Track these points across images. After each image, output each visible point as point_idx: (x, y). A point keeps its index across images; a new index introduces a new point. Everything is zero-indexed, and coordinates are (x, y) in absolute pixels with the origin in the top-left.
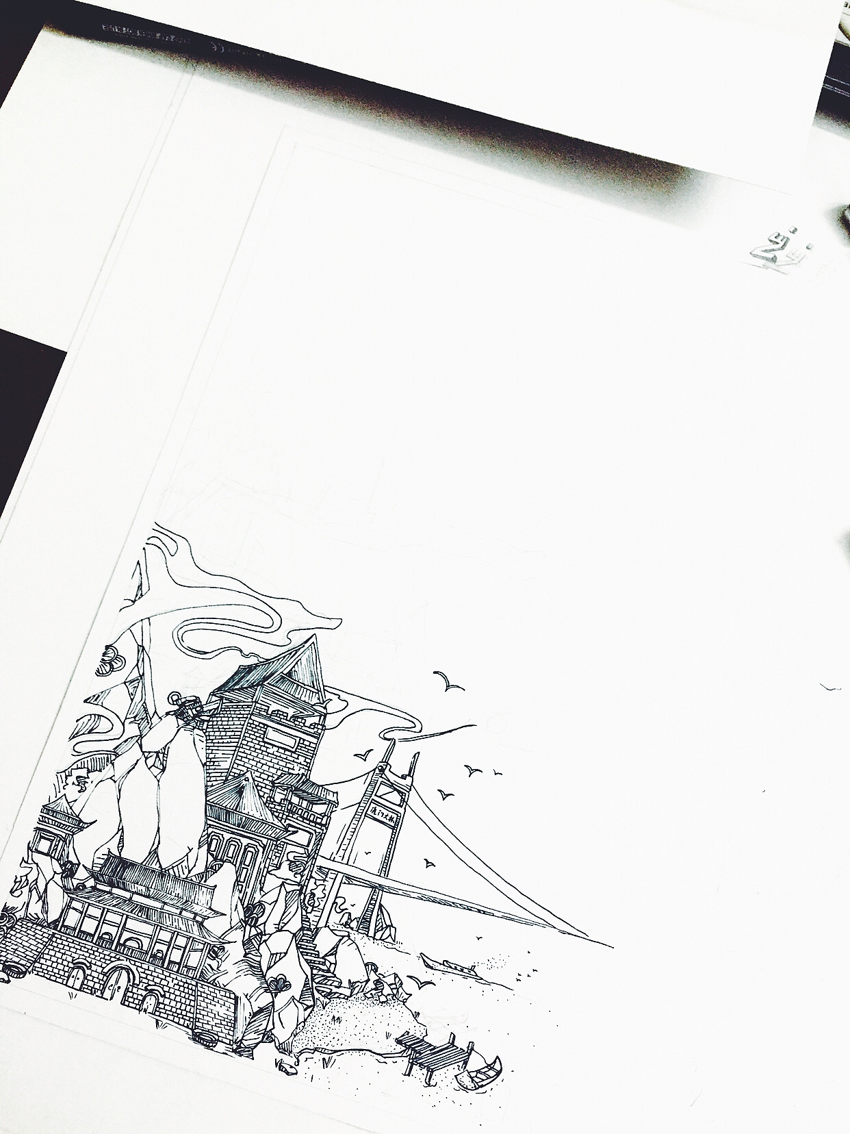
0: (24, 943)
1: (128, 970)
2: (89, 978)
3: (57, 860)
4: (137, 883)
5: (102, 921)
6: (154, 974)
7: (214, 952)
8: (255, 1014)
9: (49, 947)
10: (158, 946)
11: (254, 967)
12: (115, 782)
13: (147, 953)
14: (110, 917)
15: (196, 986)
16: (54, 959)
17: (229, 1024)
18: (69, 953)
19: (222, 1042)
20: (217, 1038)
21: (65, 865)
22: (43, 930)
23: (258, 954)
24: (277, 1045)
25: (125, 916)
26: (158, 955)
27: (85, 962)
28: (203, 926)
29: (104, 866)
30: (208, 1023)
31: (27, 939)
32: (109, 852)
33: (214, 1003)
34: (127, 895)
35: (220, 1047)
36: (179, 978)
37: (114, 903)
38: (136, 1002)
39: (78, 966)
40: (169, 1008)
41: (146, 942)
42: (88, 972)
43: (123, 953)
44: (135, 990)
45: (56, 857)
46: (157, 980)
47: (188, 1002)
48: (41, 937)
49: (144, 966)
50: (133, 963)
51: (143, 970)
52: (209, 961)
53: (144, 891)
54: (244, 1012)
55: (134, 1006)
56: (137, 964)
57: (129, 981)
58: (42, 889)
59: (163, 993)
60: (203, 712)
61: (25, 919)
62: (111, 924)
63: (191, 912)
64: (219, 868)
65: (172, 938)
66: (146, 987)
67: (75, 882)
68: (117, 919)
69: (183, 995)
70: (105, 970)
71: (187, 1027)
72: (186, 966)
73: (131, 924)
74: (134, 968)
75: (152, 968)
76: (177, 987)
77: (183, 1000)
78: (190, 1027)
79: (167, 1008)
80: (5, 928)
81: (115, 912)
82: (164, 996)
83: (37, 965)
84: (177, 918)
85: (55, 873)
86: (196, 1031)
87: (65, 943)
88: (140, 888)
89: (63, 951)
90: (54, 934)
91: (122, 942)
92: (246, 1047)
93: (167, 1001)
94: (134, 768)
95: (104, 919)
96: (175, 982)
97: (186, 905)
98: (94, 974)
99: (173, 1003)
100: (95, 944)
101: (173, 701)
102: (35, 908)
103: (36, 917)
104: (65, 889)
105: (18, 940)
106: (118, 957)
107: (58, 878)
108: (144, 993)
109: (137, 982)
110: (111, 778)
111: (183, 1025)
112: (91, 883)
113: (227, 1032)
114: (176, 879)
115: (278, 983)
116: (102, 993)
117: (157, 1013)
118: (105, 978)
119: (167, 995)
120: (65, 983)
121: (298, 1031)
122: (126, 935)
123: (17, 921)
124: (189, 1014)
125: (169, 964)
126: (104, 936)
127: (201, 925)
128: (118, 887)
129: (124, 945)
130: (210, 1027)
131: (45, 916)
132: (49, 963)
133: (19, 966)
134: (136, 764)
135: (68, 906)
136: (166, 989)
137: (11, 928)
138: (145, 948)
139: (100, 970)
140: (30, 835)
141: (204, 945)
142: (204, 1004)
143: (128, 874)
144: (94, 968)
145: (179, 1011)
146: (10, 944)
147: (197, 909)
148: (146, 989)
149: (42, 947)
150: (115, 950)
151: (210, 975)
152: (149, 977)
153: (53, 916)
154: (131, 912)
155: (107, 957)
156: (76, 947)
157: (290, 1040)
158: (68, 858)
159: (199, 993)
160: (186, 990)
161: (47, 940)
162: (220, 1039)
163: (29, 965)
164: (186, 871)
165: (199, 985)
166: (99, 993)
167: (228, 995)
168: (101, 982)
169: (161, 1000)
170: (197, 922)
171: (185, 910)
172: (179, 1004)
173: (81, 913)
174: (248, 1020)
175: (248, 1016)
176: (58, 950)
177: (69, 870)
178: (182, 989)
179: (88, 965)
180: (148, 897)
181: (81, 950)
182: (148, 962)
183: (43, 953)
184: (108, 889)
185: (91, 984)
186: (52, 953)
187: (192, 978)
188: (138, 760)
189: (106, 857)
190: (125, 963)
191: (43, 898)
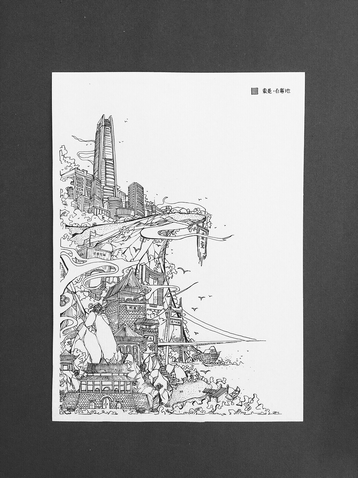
0: (71, 400)
1: (108, 398)
2: (96, 404)
3: (71, 371)
6: (117, 396)
7: (134, 383)
8: (154, 398)
9: (80, 399)
10: (115, 387)
11: (149, 384)
12: (81, 340)
13: (112, 390)
14: (96, 383)
16: (83, 402)
17: (147, 404)
18: (87, 398)
19: (146, 410)
20: (144, 409)
21: (75, 371)
22: (76, 394)
23: (149, 379)
24: (165, 405)
25: (101, 381)
26: (116, 390)
27: (93, 399)
29: (88, 368)
30: (140, 406)
31: (71, 398)
32: (88, 363)
33: (139, 399)
34: (99, 374)
35: (147, 412)
37: (96, 378)
38: (114, 406)
39: (91, 401)
40: (126, 405)
41: (111, 387)
42: (95, 402)
43: (104, 393)
44: (113, 403)
45: (71, 370)
46: (119, 398)
47: (131, 401)
48: (76, 396)
49: (113, 395)
51: (113, 396)
52: (133, 387)
53: (104, 371)
54: (151, 398)
55: (114, 408)
56: (110, 395)
57: (110, 401)
58: (70, 381)
59: (122, 401)
60: (102, 307)
61: (68, 392)
62: (97, 385)
63: (122, 373)
64: (127, 357)
65: (119, 384)
66: (116, 401)
67: (80, 376)
68: (99, 383)
69: (129, 399)
70: (101, 400)
71: (134, 409)
72: (127, 390)
73: (104, 383)
74: (110, 396)
75: (116, 394)
76: (126, 398)
77: (129, 401)
78: (135, 408)
79: (125, 405)
80: (63, 397)
81: (97, 381)
82: (123, 402)
83: (78, 405)
84: (118, 376)
85: (72, 375)
86: (137, 409)
87: (84, 396)
88: (102, 371)
89: (85, 399)
90: (80, 395)
91: (103, 389)
92: (155, 409)
93: (124, 403)
94: (86, 333)
95: (94, 385)
96: (125, 396)
97: (119, 372)
98: (97, 402)
99: (127, 403)
100: (94, 393)
101: (91, 307)
102: (70, 388)
103: (71, 391)
104: (77, 379)
105: (68, 400)
107: (74, 376)
108: (116, 403)
109: (112, 400)
110: (79, 339)
111: (132, 409)
112: (85, 374)
113: (147, 406)
114: (114, 364)
116: (102, 407)
117: (122, 408)
118: (102, 402)
119: (124, 401)
120: (89, 408)
121: (170, 399)
122: (103, 387)
123: (66, 394)
124: (133, 405)
125: (121, 392)
126: (96, 390)
127: (127, 376)
128: (95, 373)
129: (104, 390)
130: (141, 407)
131: (75, 389)
132: (82, 403)
133: (72, 407)
134: (86, 332)
135: (81, 384)
136: (123, 399)
137: (65, 397)
138: (111, 389)
139: (99, 400)
140: (60, 366)
141: (130, 382)
142: (137, 400)
143: (97, 368)
144: (97, 400)
145: (129, 405)
146: (66, 402)
148: (116, 402)
149: (77, 399)
150: (102, 393)
151: (136, 391)
152: (116, 398)
153: (77, 388)
154: (102, 379)
155: (100, 396)
156: (88, 396)
157: (168, 403)
158: (75, 369)
159: (134, 397)
160: (129, 398)
161: (78, 397)
162: (146, 409)
163: (75, 406)
164: (116, 361)
165: (133, 395)
166: (101, 408)
167: (143, 395)
168: (101, 404)
169: (122, 403)
170: (125, 376)
172: (129, 403)
173: (86, 385)
174: (153, 401)
175: (152, 399)
176: (83, 399)
177: (77, 373)
178: (128, 398)
179: (95, 400)
180: (106, 373)
181: (90, 396)
182: (114, 393)
183: (78, 401)
184: (92, 374)
185: (98, 405)
186: (81, 400)
187: (130, 393)
188: (86, 330)
189: (87, 365)
190: (106, 396)
191: (71, 384)
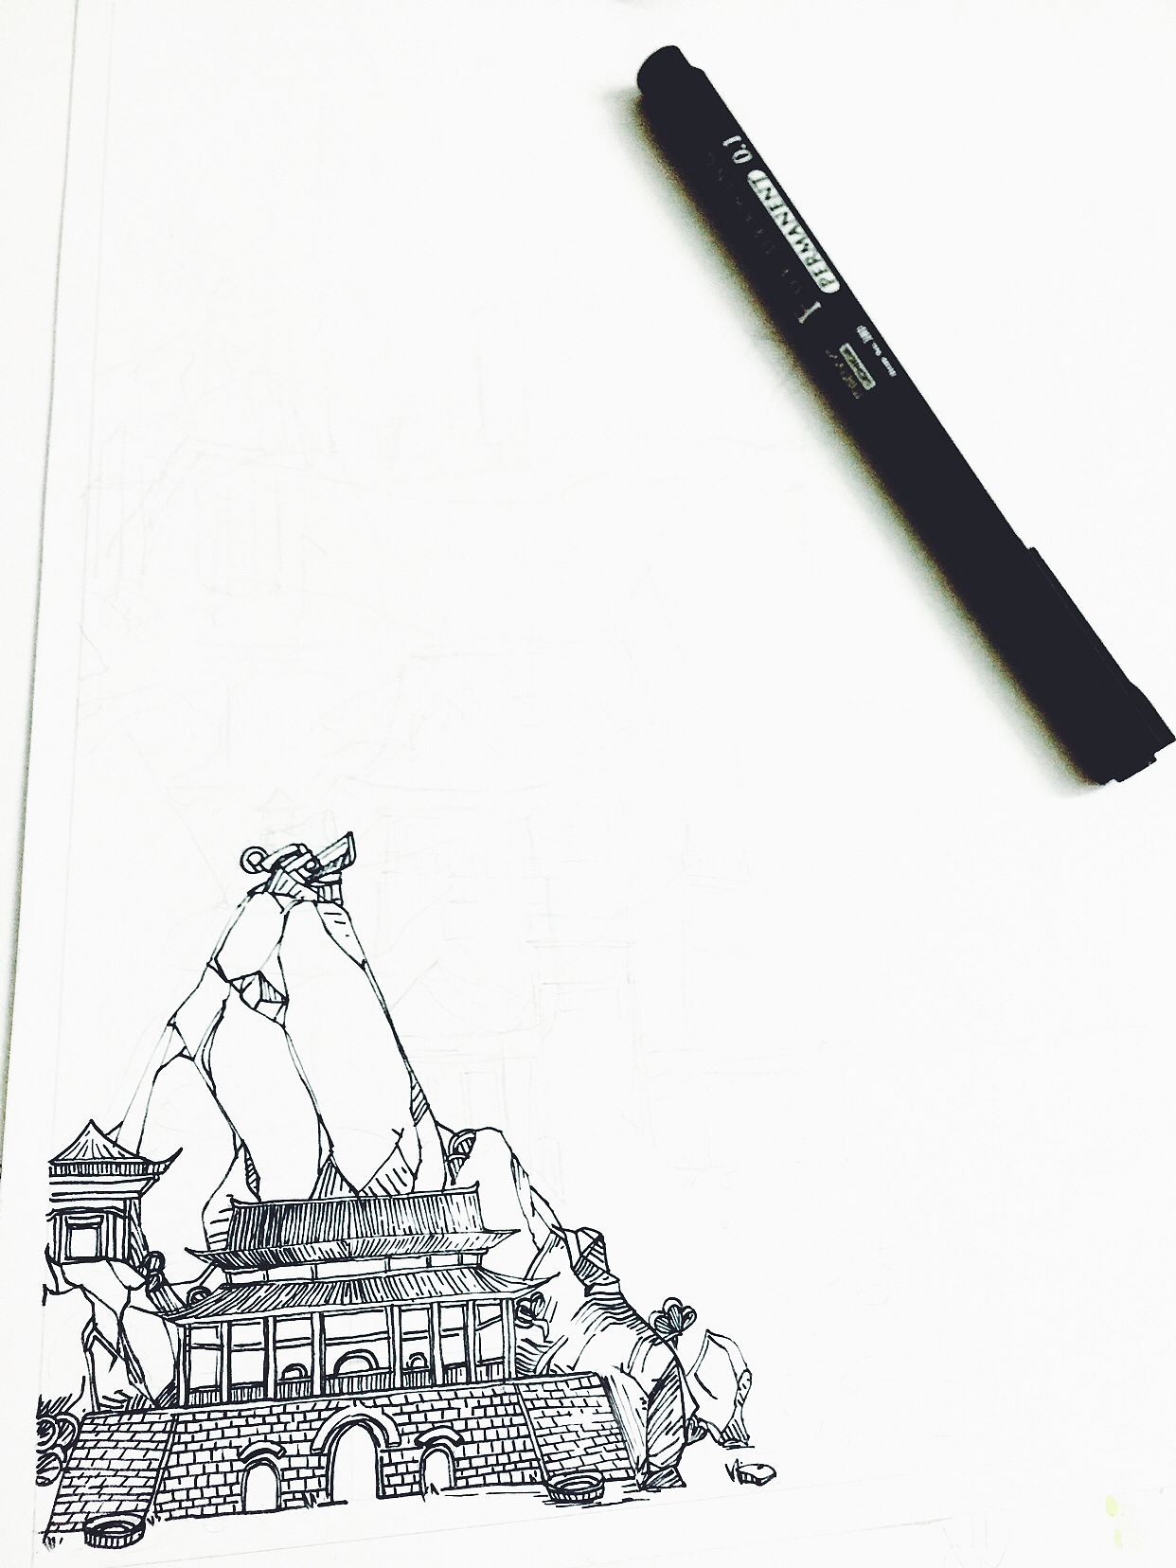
0: (115, 1465)
1: (366, 1423)
2: (288, 1475)
3: (124, 1261)
4: (317, 1241)
5: (269, 1346)
6: (422, 1407)
7: (525, 1310)
8: (652, 1397)
9: (176, 1448)
10: (410, 1348)
11: (612, 1307)
12: (192, 1059)
13: (391, 1371)
14: (285, 1331)
15: (518, 1393)
16: (196, 1469)
17: (612, 1439)
18: (226, 1442)
19: (612, 1479)
20: (598, 1476)
21: (145, 1264)
22: (148, 1418)
23: (611, 1279)
24: (717, 1436)
25: (316, 1317)
26: (416, 1364)
27: (268, 1445)
28: (483, 1270)
29: (231, 1233)
30: (571, 1457)
31: (117, 1453)
32: (233, 1201)
33: (563, 1411)
34: (305, 1272)
35: (613, 1491)
36: (477, 1393)
37: (284, 1298)
38: (409, 1479)
39: (253, 1460)
40: (481, 1462)
41: (380, 1350)
42: (282, 1463)
43: (341, 1393)
44: (396, 1457)
45: (119, 1256)
46: (434, 1416)
47: (513, 1432)
48: (148, 1436)
49: (396, 1400)
50: (370, 1403)
51: (397, 1410)
52: (522, 1334)
53: (336, 1249)
54: (629, 1399)
55: (407, 1489)
56: (379, 1402)
57: (377, 1443)
58: (111, 1335)
59: (456, 1438)
60: (322, 868)
61: (99, 1411)
62: (292, 1343)
63: (448, 1253)
64: (471, 1148)
65: (431, 1321)
66: (416, 1441)
67: (182, 1291)
68: (302, 1329)
69: (497, 1422)
70: (318, 1444)
71: (533, 1482)
72: (482, 1363)
73: (335, 1327)
74: (376, 1413)
75: (413, 1397)
76: (479, 1412)
77: (503, 1433)
78: (538, 1479)
79: (476, 1462)
80: (58, 1451)
81: (289, 1318)
82: (461, 1442)
83: (161, 1498)
84: (424, 1275)
85: (130, 1289)
86: (552, 1482)
87: (206, 1425)
88: (325, 1247)
89: (210, 1445)
90: (175, 1420)
91: (330, 1371)
92: (662, 1469)
93: (471, 1450)
94: (222, 1017)
95: (275, 1342)
96: (472, 1403)
97: (432, 1243)
98: (296, 1462)
99: (485, 1448)
100: (275, 1399)
101: (254, 866)
102: (113, 1380)
103: (120, 1397)
104: (165, 1315)
105: (98, 1464)
106: (333, 1405)
107: (139, 1298)
108: (418, 1454)
109: (394, 1438)
110: (181, 1054)
111: (523, 1483)
112: (218, 1278)
113: (613, 1455)
114: (393, 1200)
115: (669, 1318)
116: (330, 1494)
117: (461, 1483)
118: (324, 1460)
119: (467, 1436)
120: (239, 1508)
121: (744, 1392)
122: (334, 1354)
123: (81, 1424)
124: (525, 1456)
125: (445, 1372)
126: (288, 1375)
127: (478, 1270)
128: (280, 1264)
129: (336, 1374)
130: (577, 1462)
131: (141, 1387)
132: (188, 1482)
133: (122, 1518)
134: (224, 1008)
135: (186, 1347)
136: (459, 1425)
137: (73, 1445)
138: (384, 1363)
139: (305, 1448)
140: (43, 1232)
141: (500, 1305)
142: (547, 1422)
143: (289, 1230)
144: (291, 1449)
145: (503, 1459)
146: (83, 1481)
147: (457, 1241)
148: (418, 1445)
149: (158, 1455)
150: (323, 1394)
151: (537, 1360)
152: (415, 1418)
153: (158, 1378)
154: (327, 1302)
155: (310, 1416)
156: (236, 1422)
157: (737, 1417)
158: (146, 1247)
159: (529, 1405)
160: (501, 1410)
161: (164, 1437)
162: (607, 1475)
163: (143, 1505)
165: (523, 1388)
166: (322, 1498)
167: (585, 1382)
168: (318, 1472)
169: (458, 1452)
170: (468, 1267)
171: (435, 1253)
172: (497, 1445)
173: (220, 1347)
174: (643, 1414)
175: (640, 1406)
176: (196, 1446)
177: (154, 1278)
178: (491, 1411)
179: (276, 1448)
180: (350, 1258)
181: (248, 1425)
182: (402, 1388)
183: (167, 1468)
184: (258, 1276)
185: (297, 1485)
186: (186, 1458)
187: (503, 1381)
188: (224, 1002)
189: (229, 1215)
190: (353, 1410)
191: (121, 1351)
